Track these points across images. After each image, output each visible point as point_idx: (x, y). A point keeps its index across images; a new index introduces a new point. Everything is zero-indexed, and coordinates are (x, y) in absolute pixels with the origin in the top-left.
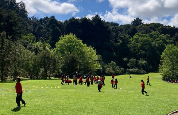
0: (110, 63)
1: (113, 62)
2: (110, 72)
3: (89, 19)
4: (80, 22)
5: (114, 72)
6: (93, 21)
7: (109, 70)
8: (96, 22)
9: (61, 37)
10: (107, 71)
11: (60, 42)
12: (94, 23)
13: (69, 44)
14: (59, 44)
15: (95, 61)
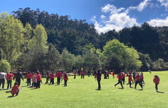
0: (158, 60)
1: (161, 59)
2: (157, 68)
3: (138, 27)
4: (131, 30)
5: (161, 68)
6: (142, 28)
7: (157, 66)
8: (145, 28)
9: (107, 42)
10: (155, 67)
11: (107, 46)
12: (142, 29)
13: (112, 47)
14: (105, 48)
15: (136, 59)
